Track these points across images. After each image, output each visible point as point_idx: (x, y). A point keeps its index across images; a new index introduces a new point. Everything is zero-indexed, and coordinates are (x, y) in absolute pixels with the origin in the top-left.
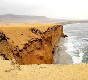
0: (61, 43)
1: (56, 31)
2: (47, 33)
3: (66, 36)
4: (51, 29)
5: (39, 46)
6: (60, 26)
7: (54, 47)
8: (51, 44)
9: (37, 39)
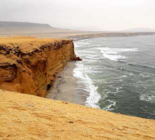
0: (67, 71)
1: (60, 51)
2: (37, 53)
3: (79, 59)
4: (49, 47)
5: (10, 76)
6: (68, 42)
7: (52, 78)
8: (46, 74)
9: (7, 65)
